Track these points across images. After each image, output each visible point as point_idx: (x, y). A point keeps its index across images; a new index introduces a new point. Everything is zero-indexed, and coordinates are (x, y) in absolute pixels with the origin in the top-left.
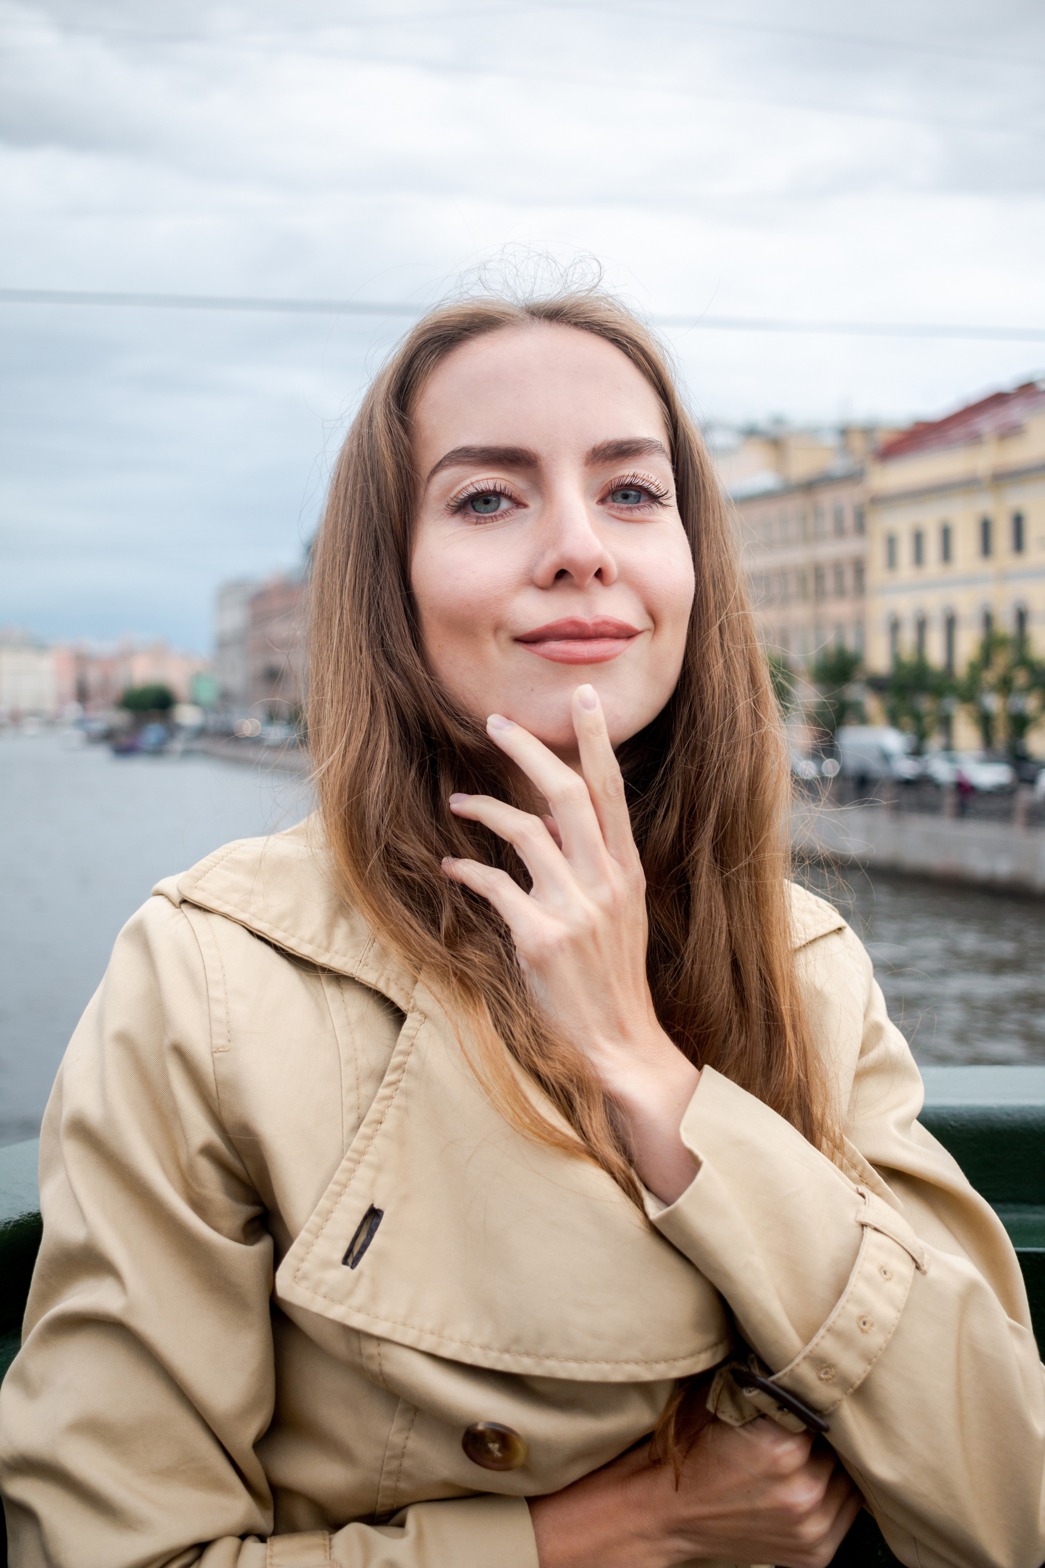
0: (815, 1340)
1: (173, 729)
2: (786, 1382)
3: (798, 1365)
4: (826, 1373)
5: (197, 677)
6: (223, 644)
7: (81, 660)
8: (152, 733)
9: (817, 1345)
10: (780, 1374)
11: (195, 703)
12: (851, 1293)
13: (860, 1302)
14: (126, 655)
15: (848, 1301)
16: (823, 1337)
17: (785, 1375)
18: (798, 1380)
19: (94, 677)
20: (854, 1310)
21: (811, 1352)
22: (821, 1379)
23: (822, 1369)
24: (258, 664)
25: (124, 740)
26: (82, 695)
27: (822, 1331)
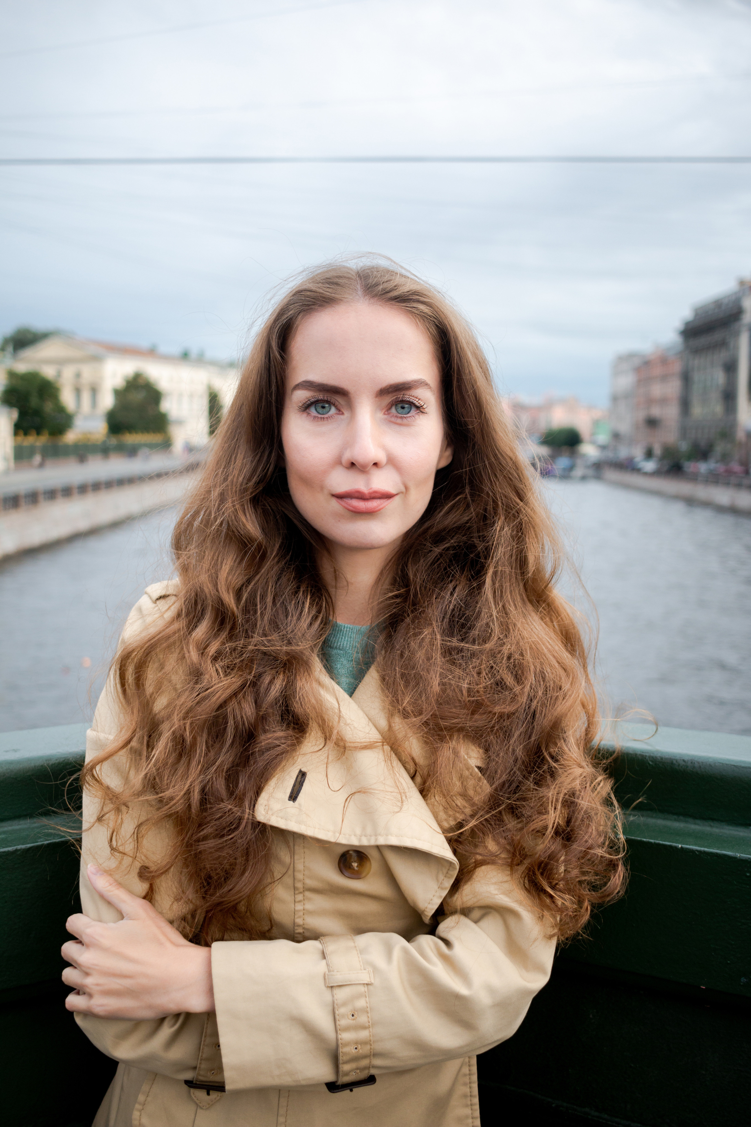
1: (577, 459)
5: (596, 423)
6: (615, 399)
7: (517, 407)
8: (563, 462)
11: (593, 442)
14: (548, 406)
24: (641, 415)
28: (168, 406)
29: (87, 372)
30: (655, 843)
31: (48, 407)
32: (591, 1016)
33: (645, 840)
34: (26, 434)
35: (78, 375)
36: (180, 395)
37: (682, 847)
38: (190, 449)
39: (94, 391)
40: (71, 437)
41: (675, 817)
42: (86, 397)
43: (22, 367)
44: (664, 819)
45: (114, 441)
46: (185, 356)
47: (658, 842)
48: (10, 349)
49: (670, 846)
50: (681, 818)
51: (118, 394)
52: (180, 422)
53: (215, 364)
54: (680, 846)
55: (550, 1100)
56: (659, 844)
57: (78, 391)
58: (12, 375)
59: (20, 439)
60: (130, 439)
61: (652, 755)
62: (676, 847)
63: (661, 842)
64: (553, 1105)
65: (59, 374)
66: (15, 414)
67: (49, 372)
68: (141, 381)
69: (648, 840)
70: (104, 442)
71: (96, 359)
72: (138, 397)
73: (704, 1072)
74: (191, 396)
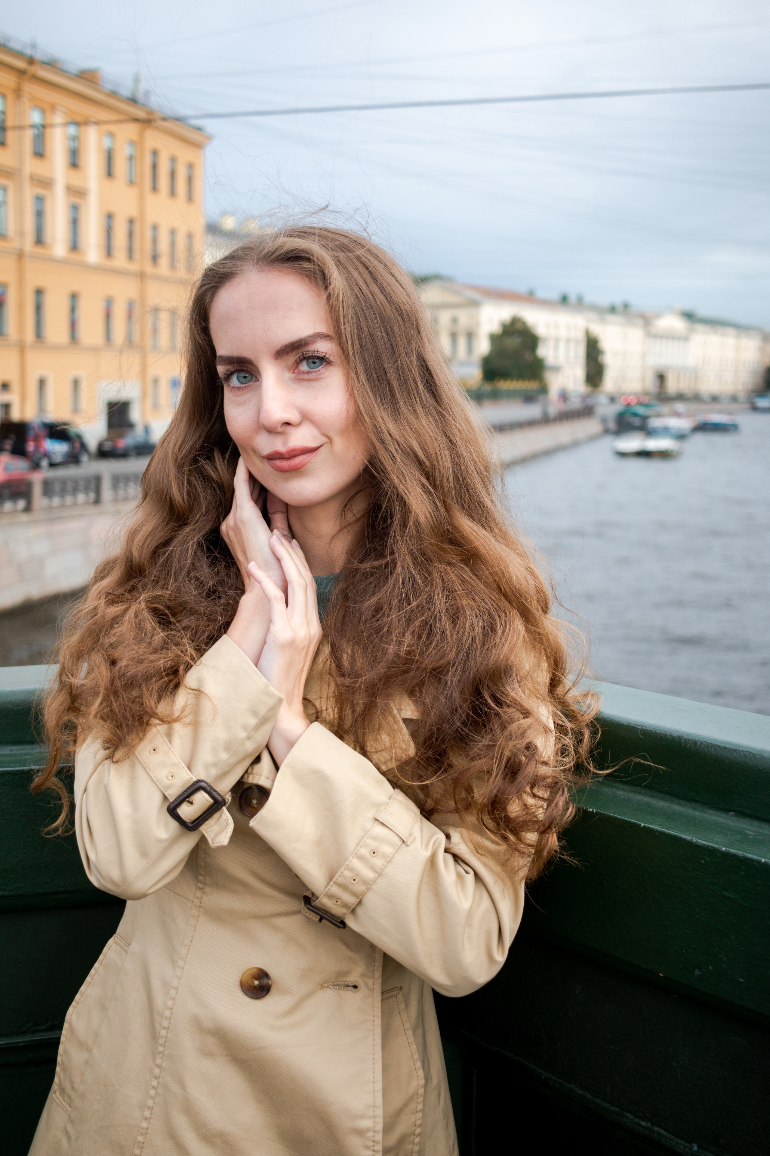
0: (329, 887)
2: (318, 905)
3: (322, 898)
4: (337, 901)
9: (329, 889)
10: (316, 902)
12: (348, 865)
13: (352, 870)
15: (345, 869)
16: (332, 886)
17: (318, 902)
18: (324, 905)
20: (349, 874)
21: (327, 892)
22: (334, 904)
23: (334, 899)
27: (331, 883)
28: (543, 351)
29: (464, 317)
32: (577, 992)
35: (455, 320)
36: (557, 340)
38: (564, 396)
39: (470, 336)
41: (662, 795)
42: (462, 342)
44: (652, 796)
45: (488, 387)
46: (564, 300)
50: (667, 796)
51: (494, 339)
52: (556, 369)
53: (594, 308)
54: (643, 825)
55: (541, 1071)
57: (454, 336)
60: (504, 385)
61: (644, 728)
62: (639, 826)
64: (543, 1077)
65: (436, 318)
68: (518, 326)
70: (479, 388)
71: (474, 304)
72: (514, 342)
73: (675, 1064)
74: (568, 341)
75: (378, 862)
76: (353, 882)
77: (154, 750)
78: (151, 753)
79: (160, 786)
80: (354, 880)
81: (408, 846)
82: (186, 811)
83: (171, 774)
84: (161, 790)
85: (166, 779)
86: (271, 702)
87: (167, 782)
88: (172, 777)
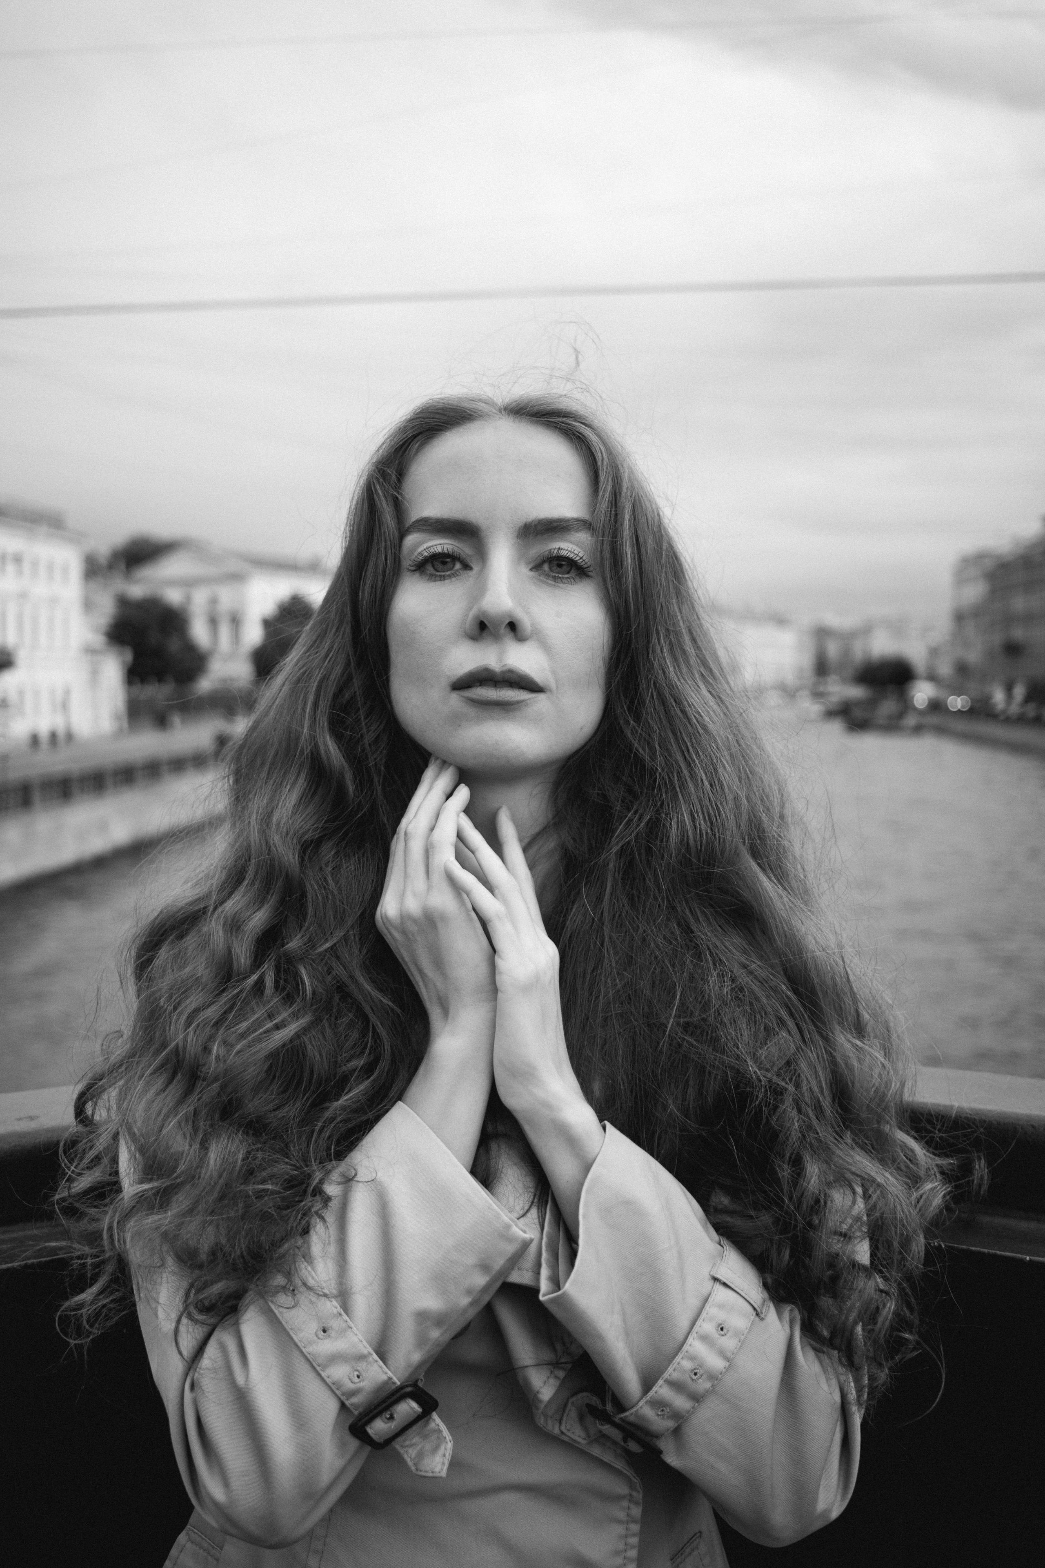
0: (655, 1389)
1: (906, 705)
2: (632, 1419)
3: (641, 1407)
4: (662, 1411)
5: (934, 652)
6: (959, 617)
7: (822, 633)
8: (888, 707)
9: (656, 1392)
10: (627, 1414)
11: (932, 677)
12: (687, 1352)
13: (692, 1358)
15: (682, 1358)
16: (660, 1387)
17: (631, 1414)
18: (642, 1418)
19: (833, 650)
20: (687, 1365)
21: (651, 1398)
22: (658, 1415)
23: (659, 1408)
24: (997, 639)
25: (858, 713)
26: (822, 668)
27: (660, 1382)
30: (989, 1253)
31: (174, 645)
33: (973, 1249)
34: (143, 681)
35: (214, 601)
37: (1030, 1260)
39: (236, 621)
40: (205, 685)
42: (225, 632)
43: (136, 591)
47: (994, 1251)
48: (123, 566)
49: (1013, 1259)
51: (267, 623)
54: (1028, 1258)
56: (995, 1255)
57: (213, 622)
58: (123, 602)
59: (137, 689)
62: (1022, 1261)
63: (998, 1252)
65: (188, 598)
66: (129, 656)
67: (174, 596)
69: (978, 1249)
71: (237, 578)
75: (729, 1343)
76: (694, 1377)
77: (324, 1331)
78: (320, 1336)
79: (338, 1393)
80: (695, 1374)
81: (762, 1319)
82: (379, 1428)
83: (356, 1373)
84: (340, 1399)
85: (349, 1382)
86: (510, 1249)
87: (351, 1386)
88: (358, 1377)
